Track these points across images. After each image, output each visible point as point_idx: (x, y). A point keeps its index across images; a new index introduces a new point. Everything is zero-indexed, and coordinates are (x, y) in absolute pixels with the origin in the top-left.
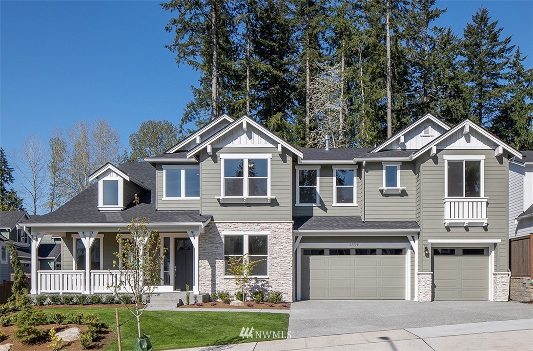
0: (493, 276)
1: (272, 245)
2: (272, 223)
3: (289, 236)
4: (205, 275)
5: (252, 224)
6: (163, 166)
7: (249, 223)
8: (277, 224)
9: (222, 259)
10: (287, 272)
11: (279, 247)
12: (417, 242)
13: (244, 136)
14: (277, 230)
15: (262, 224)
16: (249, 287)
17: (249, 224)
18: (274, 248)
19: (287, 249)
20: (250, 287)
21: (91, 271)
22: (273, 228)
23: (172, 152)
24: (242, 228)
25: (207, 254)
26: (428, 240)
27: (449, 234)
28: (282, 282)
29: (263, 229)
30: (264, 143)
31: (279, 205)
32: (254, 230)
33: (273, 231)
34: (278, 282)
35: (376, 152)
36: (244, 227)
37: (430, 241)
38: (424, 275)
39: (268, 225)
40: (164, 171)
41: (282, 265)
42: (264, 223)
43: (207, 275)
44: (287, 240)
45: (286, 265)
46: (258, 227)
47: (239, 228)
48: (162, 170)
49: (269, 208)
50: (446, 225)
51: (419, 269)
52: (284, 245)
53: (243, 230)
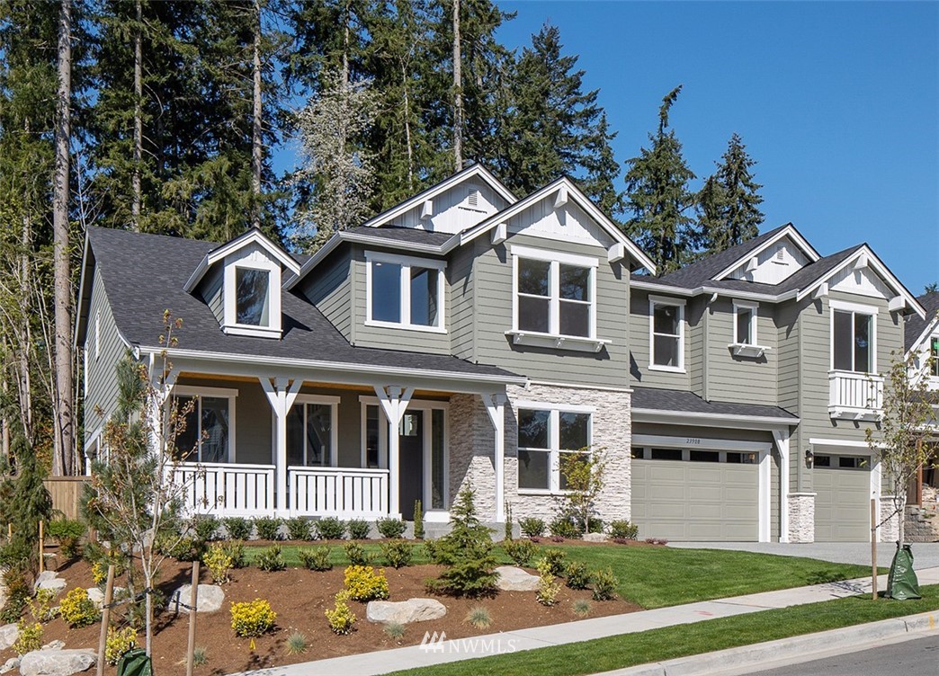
0: (880, 503)
1: (599, 434)
2: (600, 390)
3: (626, 417)
4: (484, 486)
5: (565, 391)
6: (367, 253)
7: (561, 387)
8: (607, 393)
9: (515, 456)
10: (622, 486)
11: (610, 438)
12: (787, 441)
13: (553, 218)
14: (607, 405)
15: (582, 391)
16: (561, 512)
17: (562, 390)
18: (602, 438)
19: (623, 440)
20: (564, 512)
21: (290, 468)
22: (601, 401)
23: (376, 225)
24: (548, 395)
25: (488, 443)
26: (811, 439)
27: (835, 430)
28: (615, 504)
29: (584, 401)
30: (585, 237)
31: (608, 358)
32: (568, 401)
33: (601, 405)
34: (608, 503)
35: (719, 279)
36: (553, 395)
37: (813, 441)
38: (805, 498)
39: (593, 395)
40: (369, 265)
41: (614, 472)
42: (587, 389)
43: (489, 486)
44: (622, 424)
45: (621, 472)
46: (576, 398)
47: (544, 394)
48: (365, 260)
49: (593, 361)
50: (833, 416)
51: (790, 488)
52: (619, 434)
53: (552, 400)
